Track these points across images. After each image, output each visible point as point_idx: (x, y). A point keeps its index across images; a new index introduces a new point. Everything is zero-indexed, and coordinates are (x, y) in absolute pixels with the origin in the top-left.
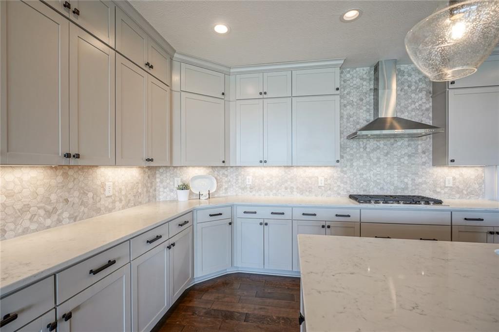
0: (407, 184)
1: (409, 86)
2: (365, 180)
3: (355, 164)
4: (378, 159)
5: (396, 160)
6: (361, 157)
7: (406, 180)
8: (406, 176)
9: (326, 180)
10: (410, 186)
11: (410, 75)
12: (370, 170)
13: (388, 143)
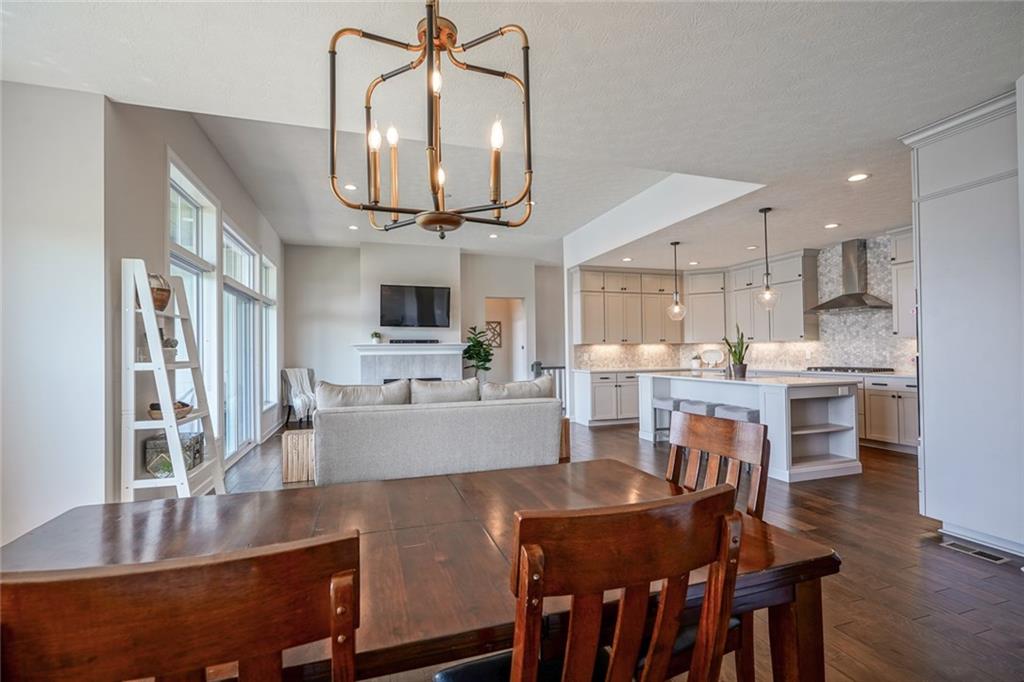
0: (885, 357)
1: (885, 258)
2: (846, 353)
3: (836, 338)
4: (858, 332)
5: (874, 333)
6: (842, 331)
7: (884, 353)
8: (884, 349)
9: (812, 353)
10: (888, 359)
11: (886, 246)
12: (850, 344)
13: (866, 316)
